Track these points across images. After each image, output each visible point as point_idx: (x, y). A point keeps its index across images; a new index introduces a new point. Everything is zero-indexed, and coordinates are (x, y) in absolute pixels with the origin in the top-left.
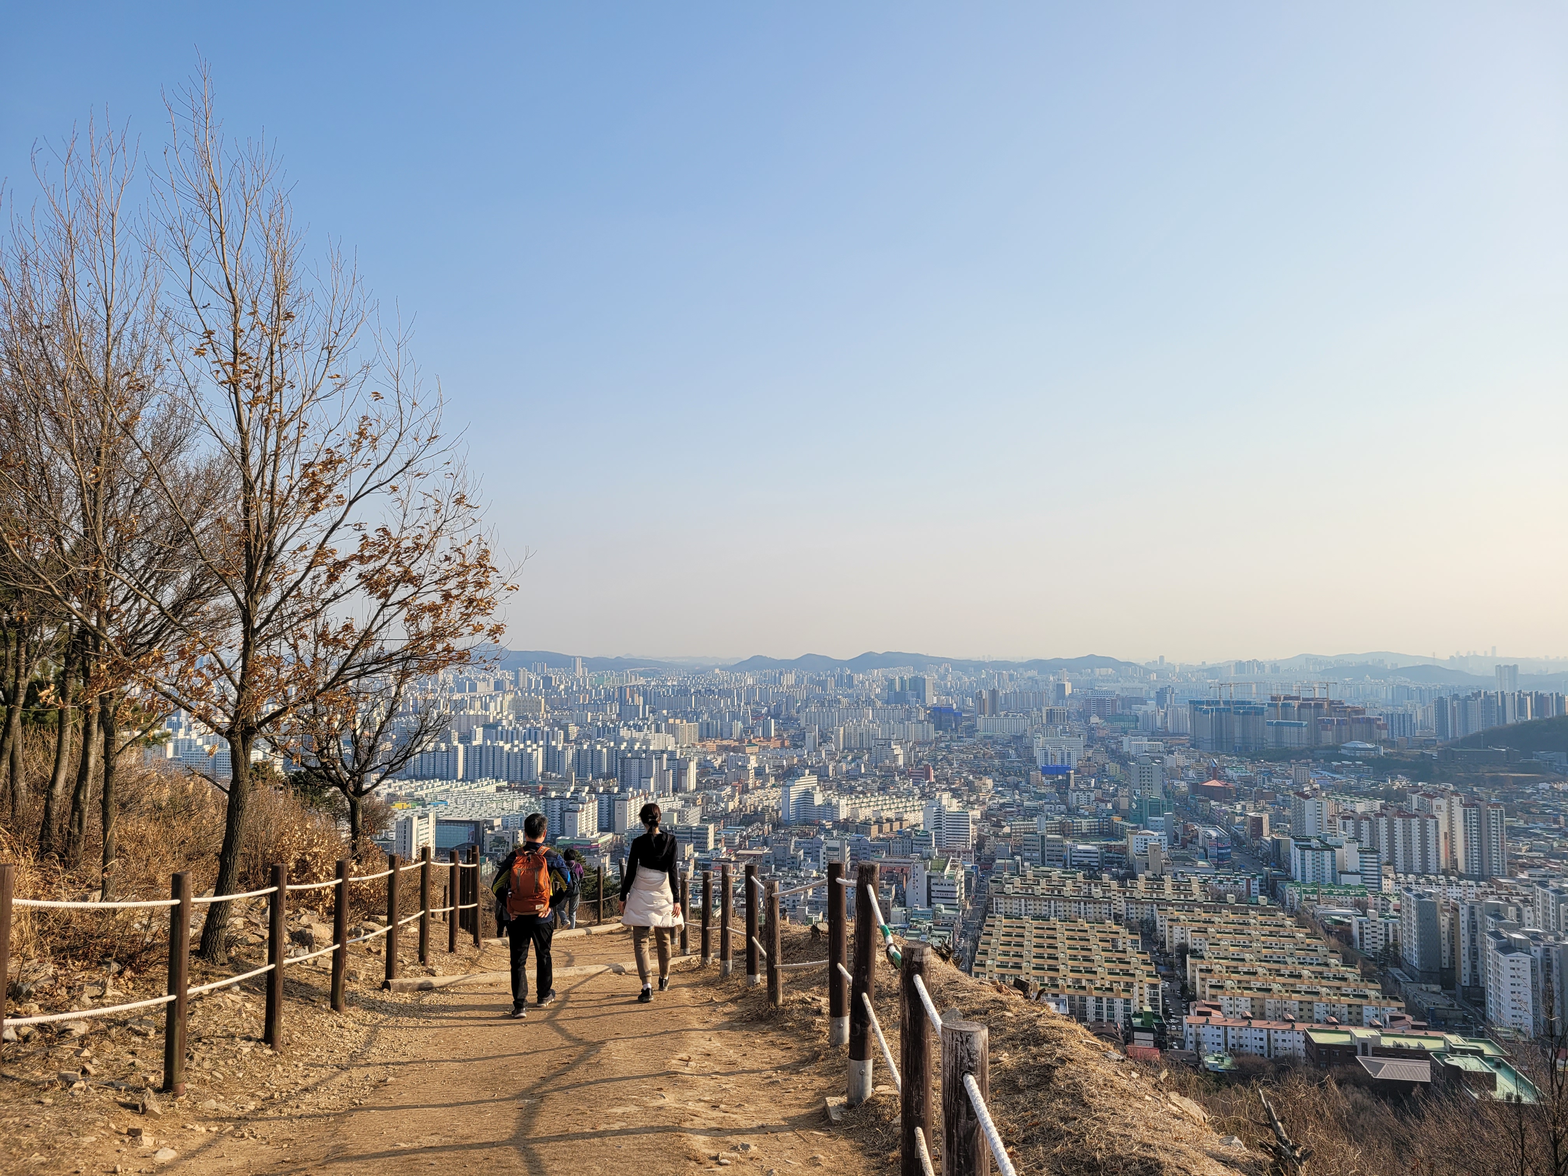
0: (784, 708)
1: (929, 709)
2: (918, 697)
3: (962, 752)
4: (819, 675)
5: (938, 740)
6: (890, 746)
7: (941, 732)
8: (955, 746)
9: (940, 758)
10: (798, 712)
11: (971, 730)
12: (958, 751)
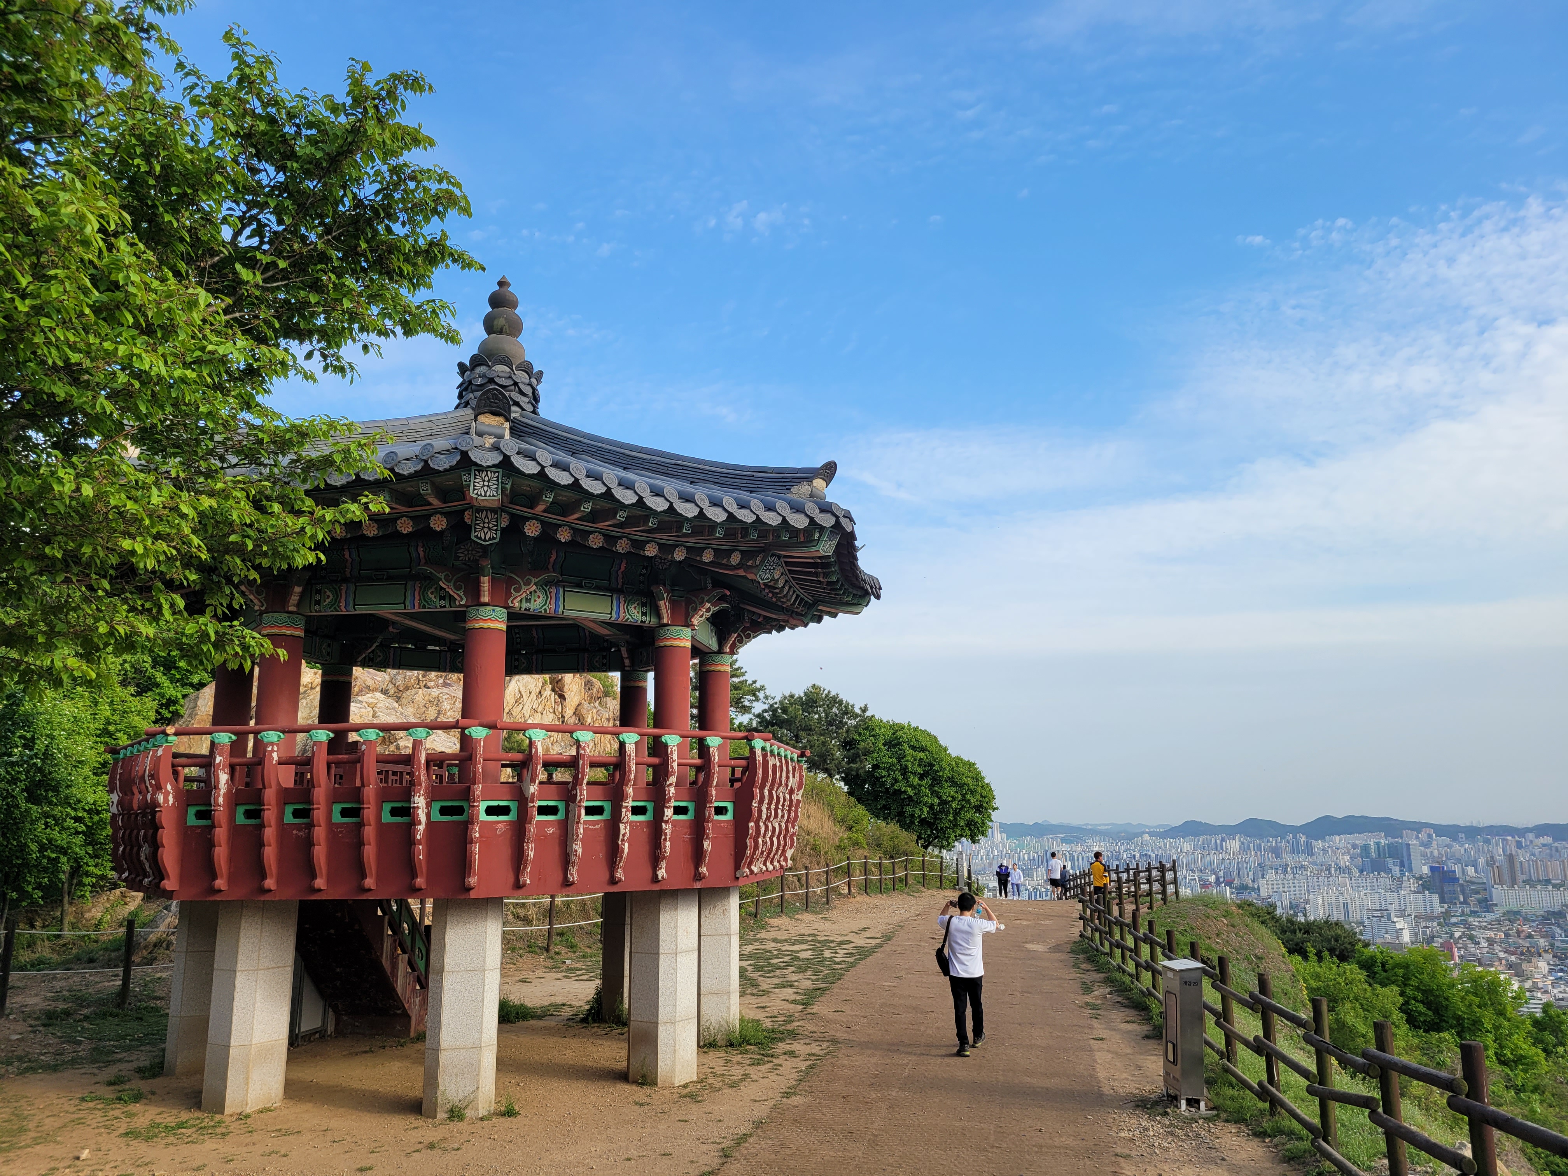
0: (1235, 875)
1: (1421, 878)
2: (1402, 865)
3: (1485, 928)
4: (1268, 841)
5: (1447, 915)
6: (1389, 918)
7: (1446, 906)
8: (1474, 921)
9: (1457, 935)
10: (1253, 881)
11: (1487, 905)
12: (1481, 927)
